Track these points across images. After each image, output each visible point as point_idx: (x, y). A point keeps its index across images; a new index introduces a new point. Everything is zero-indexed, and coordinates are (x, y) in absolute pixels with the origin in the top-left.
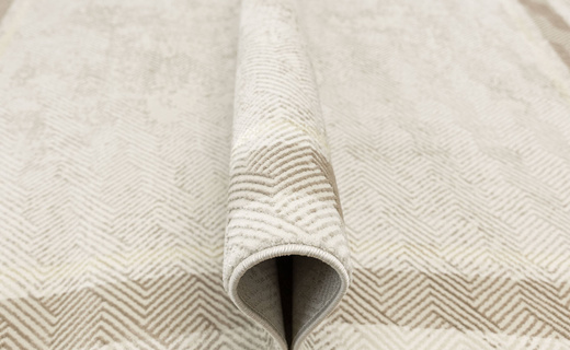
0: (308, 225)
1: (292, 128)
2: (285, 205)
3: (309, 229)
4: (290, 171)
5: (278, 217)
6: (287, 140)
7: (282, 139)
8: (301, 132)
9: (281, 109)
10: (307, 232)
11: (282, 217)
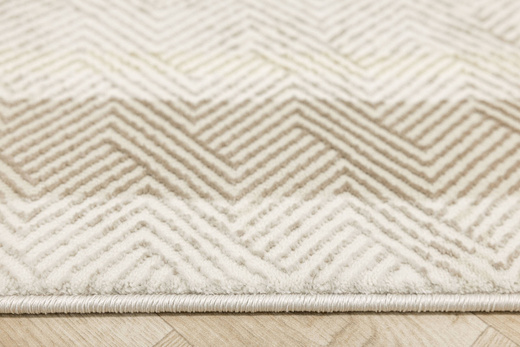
0: (285, 257)
1: (267, 68)
2: (252, 223)
3: (285, 263)
4: (260, 157)
5: (240, 243)
6: (259, 94)
7: (250, 94)
8: (280, 73)
9: (250, 33)
10: (283, 270)
11: (246, 245)
